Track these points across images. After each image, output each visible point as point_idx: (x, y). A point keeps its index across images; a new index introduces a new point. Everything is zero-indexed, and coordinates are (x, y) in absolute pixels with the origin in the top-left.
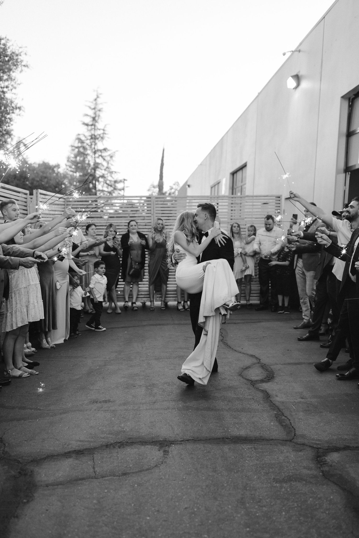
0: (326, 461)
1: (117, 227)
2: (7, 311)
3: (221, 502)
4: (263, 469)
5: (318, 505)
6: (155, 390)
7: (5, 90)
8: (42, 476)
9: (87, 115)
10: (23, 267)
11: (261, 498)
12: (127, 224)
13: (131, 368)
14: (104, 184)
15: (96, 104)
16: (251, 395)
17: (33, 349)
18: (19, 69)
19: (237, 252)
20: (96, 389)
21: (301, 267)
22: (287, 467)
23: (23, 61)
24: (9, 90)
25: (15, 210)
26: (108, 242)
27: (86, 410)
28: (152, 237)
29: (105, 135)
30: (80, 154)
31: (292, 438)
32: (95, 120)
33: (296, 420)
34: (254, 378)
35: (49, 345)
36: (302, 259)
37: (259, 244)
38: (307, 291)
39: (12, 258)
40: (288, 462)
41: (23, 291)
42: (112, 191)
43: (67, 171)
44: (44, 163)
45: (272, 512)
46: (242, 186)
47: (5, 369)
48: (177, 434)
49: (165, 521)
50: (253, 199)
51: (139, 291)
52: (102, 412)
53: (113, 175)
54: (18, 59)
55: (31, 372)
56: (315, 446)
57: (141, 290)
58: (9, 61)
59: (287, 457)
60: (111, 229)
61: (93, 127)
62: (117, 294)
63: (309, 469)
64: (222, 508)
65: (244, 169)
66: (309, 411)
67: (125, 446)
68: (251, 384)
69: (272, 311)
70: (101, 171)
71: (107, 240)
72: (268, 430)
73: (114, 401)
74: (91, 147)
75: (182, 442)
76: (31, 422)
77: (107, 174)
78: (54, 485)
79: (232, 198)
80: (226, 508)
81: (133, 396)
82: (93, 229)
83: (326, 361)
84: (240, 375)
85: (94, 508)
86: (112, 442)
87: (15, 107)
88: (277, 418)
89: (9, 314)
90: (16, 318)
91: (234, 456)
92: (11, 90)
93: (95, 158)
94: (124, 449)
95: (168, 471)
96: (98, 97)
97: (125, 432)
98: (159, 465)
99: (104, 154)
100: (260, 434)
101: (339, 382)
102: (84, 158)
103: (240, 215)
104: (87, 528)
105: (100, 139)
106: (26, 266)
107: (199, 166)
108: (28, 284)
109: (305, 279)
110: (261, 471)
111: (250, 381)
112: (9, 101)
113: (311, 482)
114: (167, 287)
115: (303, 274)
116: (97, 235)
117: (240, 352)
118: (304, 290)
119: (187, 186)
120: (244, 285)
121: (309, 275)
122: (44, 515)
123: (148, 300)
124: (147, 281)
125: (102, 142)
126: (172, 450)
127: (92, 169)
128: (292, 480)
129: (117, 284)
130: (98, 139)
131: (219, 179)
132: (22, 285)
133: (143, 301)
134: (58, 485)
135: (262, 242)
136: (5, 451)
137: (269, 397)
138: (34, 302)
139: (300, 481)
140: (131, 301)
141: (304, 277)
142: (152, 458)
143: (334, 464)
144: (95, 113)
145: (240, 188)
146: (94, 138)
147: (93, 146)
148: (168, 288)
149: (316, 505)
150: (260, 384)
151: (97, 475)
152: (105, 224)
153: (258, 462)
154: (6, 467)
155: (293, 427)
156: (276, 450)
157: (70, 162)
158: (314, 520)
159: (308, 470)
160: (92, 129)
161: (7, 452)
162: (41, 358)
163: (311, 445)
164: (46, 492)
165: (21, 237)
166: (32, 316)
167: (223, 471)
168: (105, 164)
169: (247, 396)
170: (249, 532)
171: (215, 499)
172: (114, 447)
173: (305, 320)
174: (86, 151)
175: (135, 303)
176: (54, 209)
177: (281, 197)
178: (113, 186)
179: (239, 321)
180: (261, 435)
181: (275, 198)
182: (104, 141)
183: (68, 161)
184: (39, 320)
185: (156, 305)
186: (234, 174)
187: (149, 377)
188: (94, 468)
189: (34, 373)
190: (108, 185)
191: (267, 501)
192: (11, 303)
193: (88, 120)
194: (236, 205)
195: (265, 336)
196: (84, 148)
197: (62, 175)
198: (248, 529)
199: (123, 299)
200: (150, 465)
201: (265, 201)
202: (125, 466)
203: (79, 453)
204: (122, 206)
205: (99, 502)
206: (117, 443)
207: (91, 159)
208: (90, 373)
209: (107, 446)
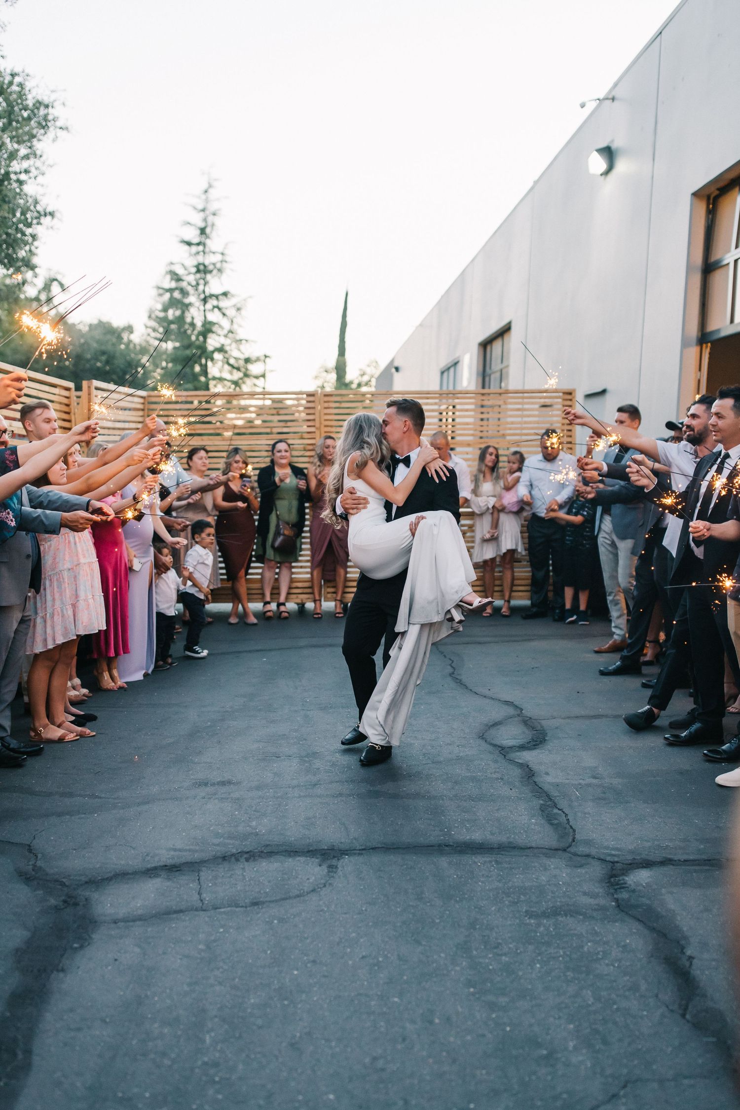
0: (625, 883)
1: (249, 454)
2: (36, 613)
3: (427, 948)
4: (509, 897)
5: (601, 953)
6: (317, 764)
7: (23, 177)
8: (106, 907)
9: (187, 223)
10: (67, 530)
11: (500, 941)
12: (270, 448)
13: (271, 725)
14: (223, 366)
15: (207, 201)
16: (498, 772)
17: (85, 691)
18: (51, 133)
19: (487, 505)
20: (206, 763)
21: (609, 532)
22: (553, 892)
23: (58, 118)
24: (30, 178)
25: (47, 420)
26: (230, 483)
27: (187, 798)
28: (316, 473)
29: (224, 264)
30: (173, 303)
31: (567, 845)
32: (205, 234)
33: (579, 814)
34: (508, 742)
35: (115, 683)
36: (610, 515)
37: (530, 487)
38: (620, 579)
39: (48, 512)
40: (555, 885)
41: (66, 574)
42: (241, 379)
43: (149, 338)
44: (100, 322)
45: (517, 964)
46: (501, 370)
47: (32, 726)
48: (355, 839)
49: (325, 976)
50: (523, 398)
51: (292, 581)
52: (216, 801)
53: (242, 347)
54: (48, 114)
55: (81, 731)
56: (608, 858)
57: (295, 578)
58: (29, 119)
59: (555, 876)
60: (238, 458)
61: (201, 248)
62: (247, 587)
63: (594, 896)
64: (428, 957)
65: (506, 337)
66: (604, 799)
67: (256, 858)
68: (501, 753)
69: (555, 620)
70: (217, 338)
71: (229, 480)
72: (526, 832)
73: (238, 783)
74: (197, 290)
75: (363, 852)
76: (82, 818)
77: (230, 345)
78: (128, 921)
79: (483, 394)
80: (435, 957)
81: (275, 774)
82: (201, 458)
83: (647, 710)
84: (482, 737)
85: (199, 956)
86: (234, 851)
87: (43, 213)
88: (542, 811)
89: (39, 620)
90: (53, 628)
91: (457, 876)
92: (35, 178)
93: (204, 311)
94: (256, 863)
95: (335, 898)
96: (210, 186)
97: (257, 835)
98: (319, 889)
99: (224, 303)
100: (508, 838)
101: (669, 749)
102: (183, 312)
103: (498, 429)
104: (186, 988)
105: (215, 272)
106: (73, 527)
107: (417, 328)
108: (75, 563)
109: (616, 556)
110: (505, 899)
111: (499, 747)
112: (30, 200)
113: (593, 917)
114: (346, 573)
115: (613, 545)
116: (209, 469)
117: (485, 697)
118: (614, 577)
119: (394, 370)
120: (501, 569)
121: (625, 546)
122: (110, 968)
123: (309, 598)
124: (307, 561)
125: (219, 278)
126: (344, 864)
127: (200, 333)
128: (559, 914)
129: (249, 567)
130: (211, 272)
131: (457, 355)
132: (65, 564)
133: (299, 601)
134: (134, 921)
135: (535, 483)
136: (38, 865)
137: (533, 775)
138: (86, 596)
139: (574, 915)
140: (277, 600)
141: (614, 551)
142: (307, 877)
143: (640, 888)
144: (205, 220)
145: (498, 374)
146: (202, 270)
147: (201, 288)
148: (348, 575)
149: (598, 953)
150: (518, 754)
151: (205, 905)
152: (226, 448)
153: (500, 885)
154: (41, 892)
155: (571, 827)
156: (536, 864)
157: (155, 320)
158: (591, 977)
159: (591, 898)
160: (198, 253)
161: (40, 868)
162: (100, 707)
163: (602, 857)
164: (113, 932)
165: (62, 472)
166: (84, 624)
167: (436, 899)
168: (225, 323)
169: (491, 774)
170: (473, 994)
171: (418, 943)
172: (237, 860)
173: (615, 637)
174: (187, 298)
175: (284, 604)
176: (122, 418)
177: (573, 394)
178: (243, 370)
179: (489, 639)
180: (511, 840)
181: (561, 394)
182: (224, 276)
183: (150, 317)
184: (97, 631)
185: (326, 609)
186: (486, 345)
187: (305, 740)
188: (200, 894)
189: (87, 733)
190: (232, 366)
191: (511, 946)
192: (43, 599)
193: (193, 235)
194: (490, 410)
195: (536, 666)
196: (184, 292)
197: (138, 347)
198: (472, 990)
199: (260, 596)
200: (302, 889)
201: (544, 402)
202: (257, 890)
203: (173, 869)
204: (260, 411)
205: (208, 947)
206: (242, 853)
207: (196, 315)
208: (194, 734)
209: (224, 858)
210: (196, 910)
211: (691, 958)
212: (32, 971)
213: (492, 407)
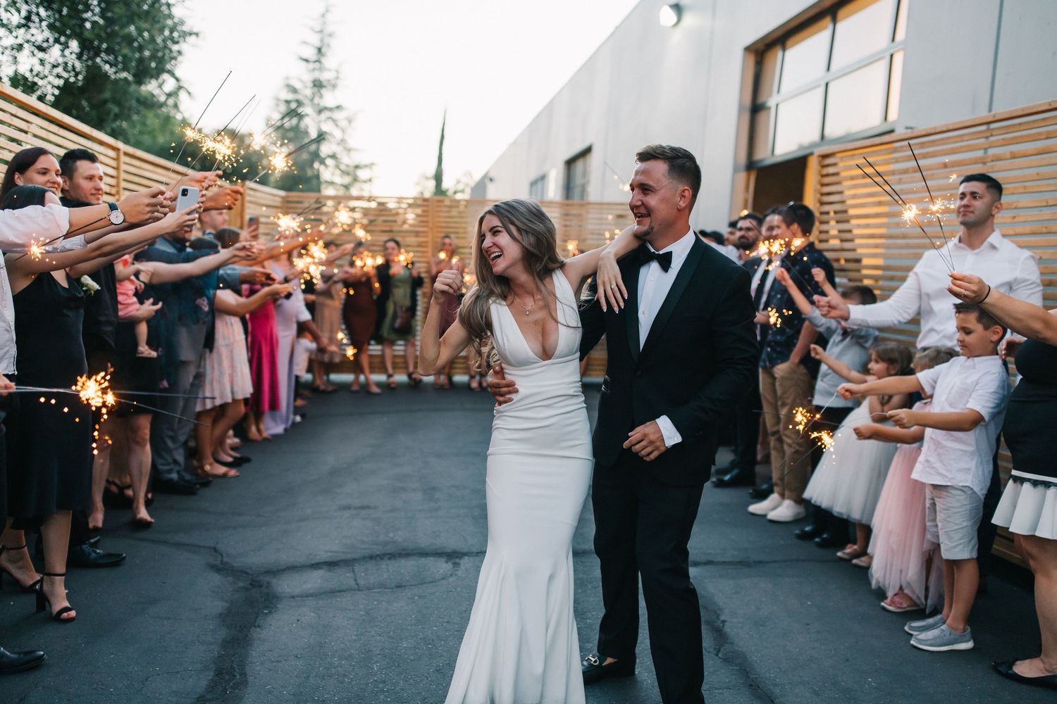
6: (437, 495)
8: (284, 588)
9: (305, 43)
13: (397, 468)
14: (334, 171)
15: (324, 23)
17: (238, 440)
20: (347, 493)
27: (335, 518)
29: (339, 81)
30: (292, 113)
32: (322, 53)
35: (262, 435)
42: (351, 183)
46: (583, 185)
48: (472, 546)
50: (601, 209)
52: (359, 520)
53: (353, 154)
61: (317, 65)
65: (588, 157)
67: (397, 558)
70: (330, 145)
73: (375, 508)
74: (312, 102)
77: (341, 152)
78: (303, 597)
79: (567, 205)
81: (404, 502)
85: (361, 619)
86: (378, 553)
87: (188, 32)
93: (319, 121)
94: (397, 561)
96: (327, 11)
97: (395, 542)
98: (448, 578)
99: (337, 116)
102: (298, 122)
104: (354, 638)
105: (329, 87)
107: (510, 145)
112: (177, 21)
119: (488, 181)
122: (294, 625)
125: (333, 93)
126: (465, 562)
127: (314, 141)
130: (325, 87)
131: (545, 170)
134: (307, 597)
136: (224, 561)
142: (437, 570)
144: (322, 41)
145: (580, 188)
146: (318, 85)
147: (316, 101)
151: (360, 587)
154: (230, 578)
157: (271, 127)
160: (314, 69)
161: (227, 563)
162: (251, 453)
164: (292, 604)
168: (338, 134)
172: (382, 559)
174: (302, 109)
178: (353, 175)
182: (337, 91)
183: (267, 125)
186: (570, 163)
187: (426, 478)
188: (355, 580)
190: (343, 172)
193: (310, 53)
196: (300, 103)
200: (434, 578)
201: (619, 212)
202: (399, 578)
203: (331, 564)
204: (366, 212)
205: (367, 613)
206: (385, 555)
207: (311, 125)
208: (334, 472)
209: (371, 557)
210: (354, 590)
211: (724, 622)
212: (235, 627)
213: (574, 215)
